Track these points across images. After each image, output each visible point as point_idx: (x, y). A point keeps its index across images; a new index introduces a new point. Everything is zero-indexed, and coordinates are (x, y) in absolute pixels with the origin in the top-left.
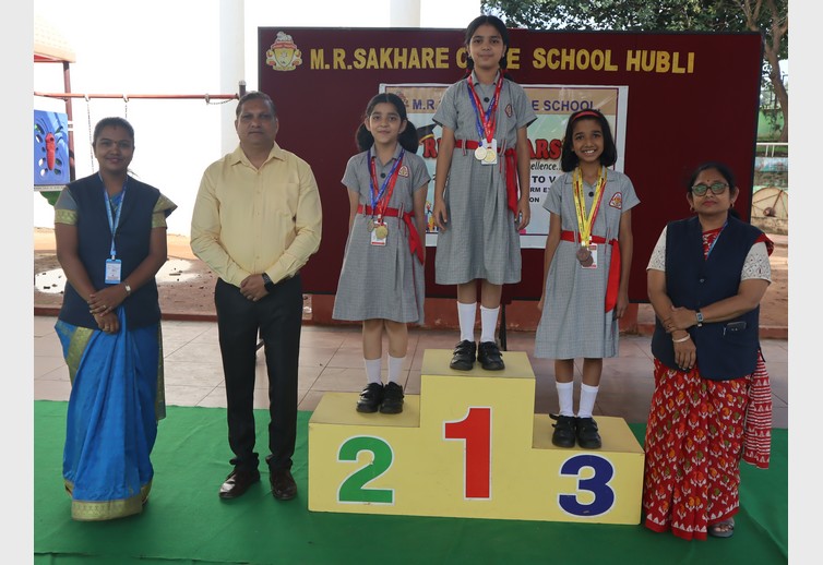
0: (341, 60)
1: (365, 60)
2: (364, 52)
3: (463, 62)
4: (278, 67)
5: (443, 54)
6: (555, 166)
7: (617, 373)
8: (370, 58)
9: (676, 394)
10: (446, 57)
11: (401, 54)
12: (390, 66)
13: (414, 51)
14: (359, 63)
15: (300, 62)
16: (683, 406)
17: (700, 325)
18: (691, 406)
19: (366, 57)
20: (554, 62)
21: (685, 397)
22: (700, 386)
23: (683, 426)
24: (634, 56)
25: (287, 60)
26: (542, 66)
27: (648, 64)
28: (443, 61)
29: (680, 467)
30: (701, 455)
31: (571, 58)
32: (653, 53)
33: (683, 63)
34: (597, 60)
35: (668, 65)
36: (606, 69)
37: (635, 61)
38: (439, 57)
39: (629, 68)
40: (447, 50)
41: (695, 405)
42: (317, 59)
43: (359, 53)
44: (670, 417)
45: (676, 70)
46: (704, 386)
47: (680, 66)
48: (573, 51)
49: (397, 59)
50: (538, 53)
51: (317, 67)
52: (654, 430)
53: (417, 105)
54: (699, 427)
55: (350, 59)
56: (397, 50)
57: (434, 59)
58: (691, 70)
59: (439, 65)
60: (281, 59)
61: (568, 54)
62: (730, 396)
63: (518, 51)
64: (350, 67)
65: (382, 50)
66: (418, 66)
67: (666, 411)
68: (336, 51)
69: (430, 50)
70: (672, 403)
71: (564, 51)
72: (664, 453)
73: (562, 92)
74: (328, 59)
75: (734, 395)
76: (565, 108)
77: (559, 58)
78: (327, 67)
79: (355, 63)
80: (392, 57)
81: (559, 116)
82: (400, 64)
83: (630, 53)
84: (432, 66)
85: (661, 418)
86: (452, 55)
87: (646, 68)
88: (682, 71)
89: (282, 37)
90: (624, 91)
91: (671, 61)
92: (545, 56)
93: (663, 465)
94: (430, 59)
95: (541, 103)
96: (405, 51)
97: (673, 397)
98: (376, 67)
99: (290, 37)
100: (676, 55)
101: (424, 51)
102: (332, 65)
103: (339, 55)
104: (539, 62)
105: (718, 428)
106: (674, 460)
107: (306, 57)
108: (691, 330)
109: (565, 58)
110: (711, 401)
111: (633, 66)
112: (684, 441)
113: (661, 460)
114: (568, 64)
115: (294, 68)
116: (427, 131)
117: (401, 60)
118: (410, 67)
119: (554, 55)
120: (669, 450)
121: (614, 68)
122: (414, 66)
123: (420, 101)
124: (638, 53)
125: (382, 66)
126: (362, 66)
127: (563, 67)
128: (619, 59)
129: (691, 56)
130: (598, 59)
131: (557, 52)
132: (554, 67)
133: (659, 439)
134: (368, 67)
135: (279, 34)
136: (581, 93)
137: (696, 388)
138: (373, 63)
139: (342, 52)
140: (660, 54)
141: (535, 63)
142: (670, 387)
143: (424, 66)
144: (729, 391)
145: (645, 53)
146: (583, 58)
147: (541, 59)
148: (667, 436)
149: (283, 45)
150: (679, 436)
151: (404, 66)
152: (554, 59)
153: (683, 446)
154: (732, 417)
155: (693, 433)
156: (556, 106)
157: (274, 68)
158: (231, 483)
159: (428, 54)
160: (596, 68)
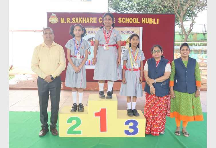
0: (69, 21)
2: (75, 19)
3: (100, 21)
6: (124, 47)
7: (142, 100)
9: (151, 101)
12: (81, 22)
13: (88, 18)
14: (74, 21)
15: (58, 21)
16: (153, 103)
17: (155, 83)
18: (155, 103)
19: (75, 20)
20: (124, 21)
21: (154, 101)
22: (157, 98)
23: (153, 108)
24: (144, 20)
25: (55, 21)
26: (121, 22)
27: (147, 21)
28: (95, 21)
29: (153, 118)
30: (157, 115)
31: (128, 20)
32: (148, 19)
33: (156, 21)
36: (137, 23)
37: (144, 21)
38: (94, 20)
39: (142, 23)
40: (96, 18)
41: (156, 103)
42: (62, 20)
43: (73, 19)
44: (150, 106)
45: (154, 23)
46: (158, 98)
47: (155, 22)
48: (128, 18)
49: (83, 20)
50: (120, 19)
51: (63, 23)
52: (146, 110)
54: (157, 108)
55: (71, 20)
56: (83, 18)
57: (93, 20)
58: (158, 23)
60: (53, 20)
61: (127, 19)
62: (164, 100)
64: (71, 23)
65: (79, 18)
66: (89, 22)
67: (149, 105)
69: (92, 18)
70: (150, 103)
71: (126, 18)
72: (149, 115)
73: (126, 29)
74: (65, 20)
75: (165, 100)
76: (127, 33)
77: (125, 20)
78: (65, 22)
79: (73, 21)
80: (82, 20)
81: (125, 35)
82: (84, 22)
83: (143, 19)
84: (92, 22)
85: (148, 107)
86: (98, 19)
87: (147, 23)
88: (156, 23)
89: (53, 15)
90: (141, 28)
91: (153, 21)
92: (121, 20)
93: (149, 118)
94: (92, 20)
95: (121, 31)
96: (85, 18)
97: (151, 102)
98: (78, 22)
99: (55, 15)
100: (154, 19)
101: (90, 18)
102: (66, 22)
103: (68, 19)
104: (120, 21)
105: (162, 108)
106: (152, 116)
107: (60, 20)
108: (153, 84)
109: (126, 20)
110: (160, 102)
111: (144, 22)
112: (154, 112)
113: (148, 117)
114: (127, 21)
115: (56, 23)
116: (91, 39)
117: (84, 20)
120: (150, 114)
121: (139, 23)
122: (88, 22)
123: (89, 31)
124: (145, 19)
127: (126, 22)
128: (140, 20)
129: (158, 20)
130: (135, 20)
131: (124, 19)
132: (124, 22)
133: (147, 112)
134: (76, 22)
135: (52, 14)
136: (130, 29)
137: (156, 99)
140: (150, 19)
141: (119, 21)
142: (150, 99)
144: (164, 99)
145: (146, 19)
146: (131, 20)
147: (120, 20)
148: (149, 111)
150: (153, 111)
152: (124, 20)
153: (153, 113)
154: (164, 105)
155: (156, 110)
156: (125, 32)
157: (51, 23)
158: (42, 132)
159: (91, 19)
160: (134, 22)
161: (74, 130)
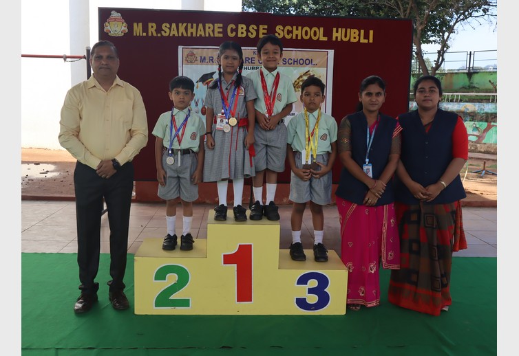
0: (153, 30)
1: (169, 30)
2: (168, 26)
3: (232, 33)
4: (112, 34)
5: (219, 28)
7: (330, 227)
8: (172, 29)
10: (221, 30)
11: (192, 27)
12: (185, 35)
13: (201, 26)
14: (165, 32)
15: (127, 31)
19: (170, 29)
20: (288, 34)
24: (337, 32)
25: (118, 29)
26: (281, 36)
27: (346, 36)
28: (219, 32)
31: (299, 32)
32: (348, 30)
33: (366, 37)
34: (315, 35)
35: (357, 38)
36: (320, 39)
37: (338, 34)
38: (217, 30)
39: (334, 39)
40: (221, 25)
42: (138, 29)
43: (165, 26)
45: (363, 41)
47: (364, 38)
48: (300, 28)
49: (190, 30)
50: (279, 28)
51: (138, 35)
53: (203, 60)
55: (159, 30)
56: (189, 25)
57: (213, 31)
58: (371, 41)
59: (217, 35)
60: (113, 28)
61: (297, 29)
63: (266, 27)
64: (159, 35)
65: (180, 25)
66: (203, 35)
68: (150, 25)
69: (211, 25)
71: (295, 28)
73: (293, 53)
74: (145, 29)
76: (296, 63)
77: (292, 32)
78: (145, 34)
79: (163, 32)
80: (186, 29)
81: (292, 68)
82: (192, 33)
83: (335, 30)
84: (212, 35)
86: (225, 29)
87: (344, 39)
88: (366, 41)
89: (114, 14)
90: (331, 53)
91: (359, 35)
92: (283, 30)
94: (210, 31)
96: (195, 25)
98: (176, 35)
99: (119, 14)
100: (362, 32)
101: (207, 25)
102: (147, 34)
103: (152, 27)
104: (279, 34)
107: (130, 28)
109: (295, 32)
111: (337, 38)
114: (297, 35)
115: (123, 34)
116: (209, 77)
117: (192, 31)
118: (198, 35)
119: (288, 30)
121: (325, 39)
122: (201, 35)
123: (205, 58)
124: (340, 30)
125: (180, 35)
126: (167, 34)
127: (294, 38)
128: (328, 33)
129: (371, 32)
130: (315, 32)
131: (290, 28)
132: (288, 37)
134: (171, 35)
135: (112, 12)
136: (304, 54)
138: (174, 32)
139: (154, 25)
140: (353, 31)
143: (207, 35)
145: (344, 30)
146: (306, 32)
147: (280, 31)
149: (115, 20)
151: (194, 35)
152: (289, 32)
156: (290, 62)
157: (109, 34)
158: (81, 303)
159: (209, 28)
160: (314, 38)
161: (172, 297)
